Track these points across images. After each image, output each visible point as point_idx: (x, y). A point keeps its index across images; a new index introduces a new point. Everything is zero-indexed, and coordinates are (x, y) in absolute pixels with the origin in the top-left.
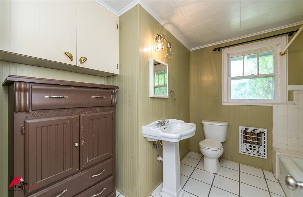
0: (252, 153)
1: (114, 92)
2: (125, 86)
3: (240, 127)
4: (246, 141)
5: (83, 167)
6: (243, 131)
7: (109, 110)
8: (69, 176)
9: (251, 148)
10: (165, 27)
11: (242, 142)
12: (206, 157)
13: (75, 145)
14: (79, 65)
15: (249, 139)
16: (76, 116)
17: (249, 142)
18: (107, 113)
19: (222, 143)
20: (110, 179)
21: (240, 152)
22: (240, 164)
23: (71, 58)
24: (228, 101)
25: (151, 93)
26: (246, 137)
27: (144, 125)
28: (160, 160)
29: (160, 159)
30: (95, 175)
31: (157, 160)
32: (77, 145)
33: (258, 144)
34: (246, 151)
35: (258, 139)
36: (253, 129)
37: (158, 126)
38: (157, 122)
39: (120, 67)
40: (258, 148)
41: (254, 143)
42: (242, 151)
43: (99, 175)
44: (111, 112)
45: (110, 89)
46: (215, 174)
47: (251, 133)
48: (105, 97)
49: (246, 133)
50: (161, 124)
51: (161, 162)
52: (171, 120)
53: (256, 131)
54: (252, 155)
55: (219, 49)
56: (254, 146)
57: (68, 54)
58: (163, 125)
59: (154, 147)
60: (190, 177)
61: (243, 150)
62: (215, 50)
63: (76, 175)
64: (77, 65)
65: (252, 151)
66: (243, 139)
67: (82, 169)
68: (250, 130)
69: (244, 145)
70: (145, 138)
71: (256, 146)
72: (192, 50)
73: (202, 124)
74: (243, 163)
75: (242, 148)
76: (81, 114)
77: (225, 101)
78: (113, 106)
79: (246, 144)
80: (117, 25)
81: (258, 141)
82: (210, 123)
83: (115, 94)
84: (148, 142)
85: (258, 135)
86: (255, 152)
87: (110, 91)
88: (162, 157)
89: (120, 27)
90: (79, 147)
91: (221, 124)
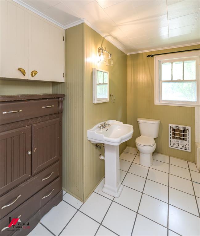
0: (179, 147)
1: (62, 100)
2: (71, 93)
3: (170, 125)
4: (175, 137)
5: (35, 172)
6: (171, 128)
7: (57, 117)
8: (23, 182)
9: (178, 143)
10: (106, 38)
11: (171, 138)
12: (142, 153)
13: (28, 153)
14: (30, 78)
15: (177, 135)
16: (28, 126)
17: (177, 138)
18: (55, 120)
19: (155, 139)
20: (58, 180)
21: (170, 147)
22: (169, 157)
23: (24, 73)
24: (160, 102)
25: (94, 100)
26: (174, 134)
27: (89, 129)
28: (102, 159)
29: (102, 157)
30: (44, 178)
31: (99, 159)
32: (30, 153)
33: (184, 139)
34: (174, 146)
35: (184, 136)
36: (180, 127)
37: (101, 129)
38: (99, 125)
39: (66, 75)
40: (184, 143)
41: (181, 139)
42: (171, 146)
43: (48, 178)
44: (59, 119)
45: (58, 98)
46: (149, 167)
47: (178, 130)
48: (53, 106)
49: (174, 130)
50: (103, 127)
51: (103, 161)
52: (111, 122)
53: (182, 128)
54: (179, 149)
55: (152, 56)
56: (181, 141)
57: (22, 70)
58: (104, 128)
59: (97, 148)
60: (128, 172)
61: (172, 144)
62: (148, 56)
63: (29, 180)
64: (29, 79)
65: (179, 145)
66: (172, 135)
67: (33, 174)
68: (177, 127)
69: (173, 140)
70: (90, 141)
71: (183, 141)
72: (128, 54)
73: (138, 122)
74: (172, 156)
75: (171, 142)
76: (33, 124)
77: (157, 102)
78: (60, 113)
79: (175, 139)
80: (63, 38)
81: (183, 137)
82: (144, 121)
83: (62, 101)
84: (92, 145)
85: (184, 131)
86: (182, 147)
87: (58, 99)
88: (104, 156)
89: (66, 39)
90: (31, 155)
91: (154, 122)
